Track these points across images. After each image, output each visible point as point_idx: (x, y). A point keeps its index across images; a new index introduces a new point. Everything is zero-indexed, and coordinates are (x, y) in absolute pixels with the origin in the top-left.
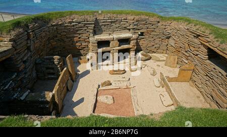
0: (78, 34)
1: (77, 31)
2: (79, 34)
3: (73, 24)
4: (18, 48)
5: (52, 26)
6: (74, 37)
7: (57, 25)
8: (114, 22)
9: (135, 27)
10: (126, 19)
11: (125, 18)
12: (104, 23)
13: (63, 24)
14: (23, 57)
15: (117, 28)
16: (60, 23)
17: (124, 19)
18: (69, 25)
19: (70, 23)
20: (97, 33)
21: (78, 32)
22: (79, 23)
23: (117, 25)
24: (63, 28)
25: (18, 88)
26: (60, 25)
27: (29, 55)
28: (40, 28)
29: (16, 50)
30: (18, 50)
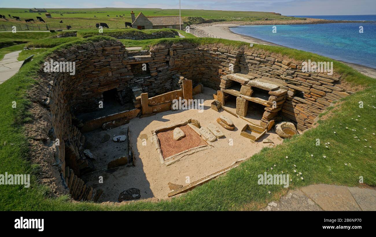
0: (222, 65)
1: (221, 62)
2: (224, 66)
3: (217, 53)
4: (155, 58)
5: (199, 50)
6: (219, 68)
7: (203, 50)
8: (264, 62)
9: (288, 77)
10: (281, 62)
11: (280, 60)
12: (251, 61)
13: (208, 50)
14: (160, 67)
15: (267, 72)
16: (205, 49)
17: (278, 62)
18: (214, 53)
19: (215, 51)
20: (241, 72)
21: (222, 64)
22: (223, 53)
23: (268, 68)
24: (209, 55)
25: (146, 86)
26: (206, 51)
27: (165, 68)
28: (185, 49)
29: (154, 59)
30: (156, 61)
